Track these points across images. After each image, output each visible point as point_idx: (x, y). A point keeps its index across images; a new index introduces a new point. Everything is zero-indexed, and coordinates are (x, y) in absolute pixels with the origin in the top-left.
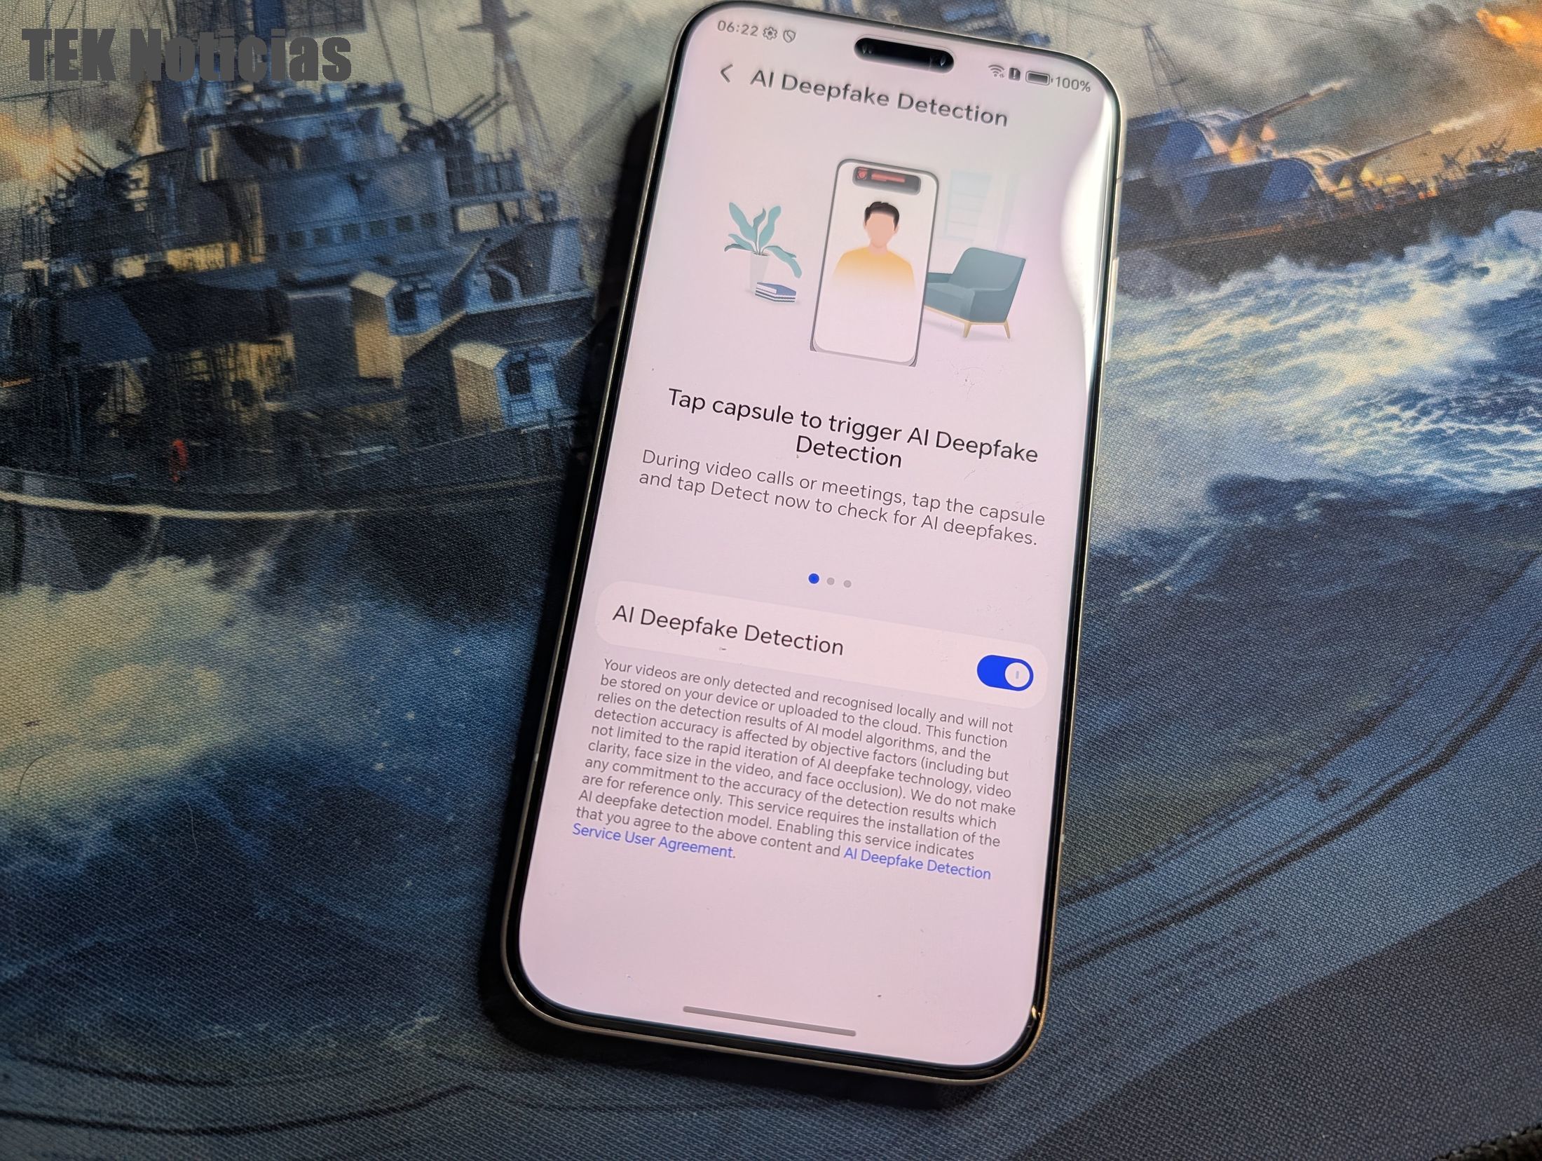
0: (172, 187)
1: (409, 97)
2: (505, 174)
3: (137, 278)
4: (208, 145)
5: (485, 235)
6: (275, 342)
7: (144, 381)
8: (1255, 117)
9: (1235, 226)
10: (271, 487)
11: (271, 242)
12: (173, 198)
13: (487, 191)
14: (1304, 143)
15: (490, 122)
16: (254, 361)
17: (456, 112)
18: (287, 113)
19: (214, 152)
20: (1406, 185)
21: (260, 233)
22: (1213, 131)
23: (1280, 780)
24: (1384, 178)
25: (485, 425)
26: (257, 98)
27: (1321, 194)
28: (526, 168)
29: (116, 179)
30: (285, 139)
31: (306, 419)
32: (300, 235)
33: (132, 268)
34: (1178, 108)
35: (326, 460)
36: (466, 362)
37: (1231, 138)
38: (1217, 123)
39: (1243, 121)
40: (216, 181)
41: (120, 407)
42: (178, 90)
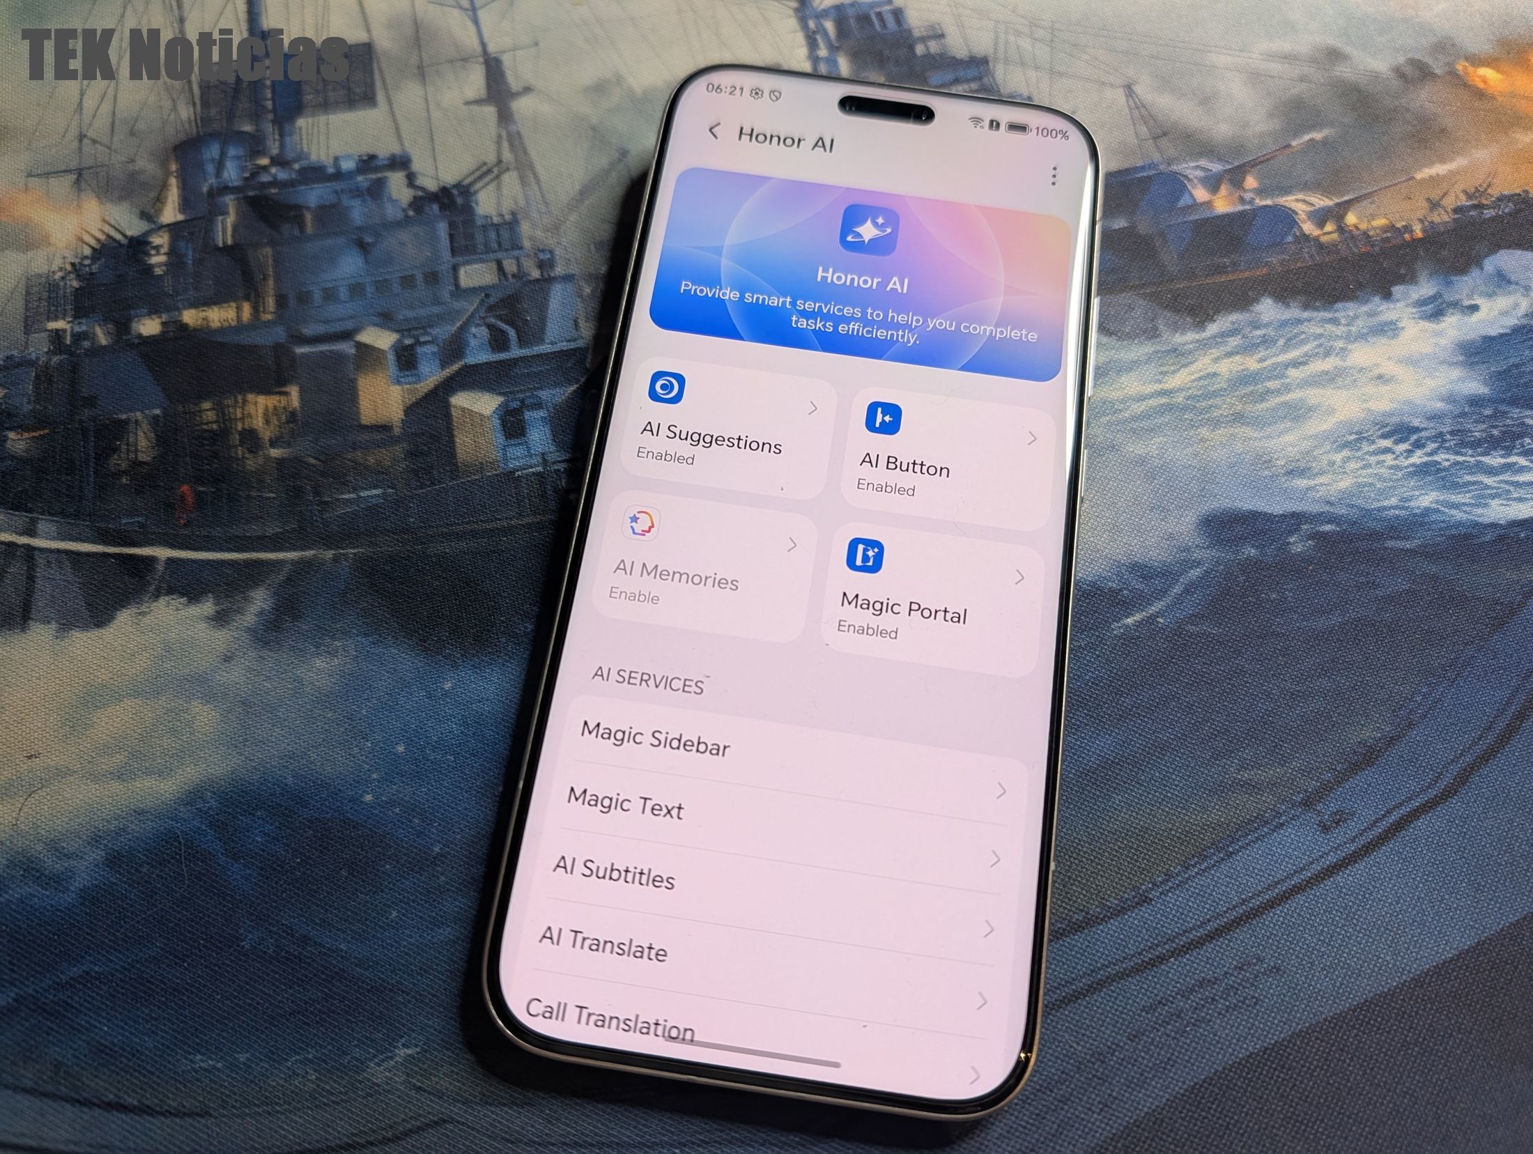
0: (190, 252)
1: (416, 166)
2: (505, 234)
3: (153, 336)
4: (225, 213)
5: (485, 291)
6: (281, 393)
7: (155, 431)
8: (1238, 166)
9: (1219, 270)
10: (272, 529)
11: (281, 301)
12: (190, 262)
13: (488, 250)
14: (1287, 191)
15: (491, 187)
16: (261, 411)
17: (459, 179)
18: (301, 183)
19: (230, 220)
20: (1391, 228)
21: (271, 292)
22: (1196, 181)
23: (1281, 811)
24: (1369, 221)
25: (482, 468)
26: (273, 170)
27: (1306, 238)
28: (525, 228)
29: (138, 246)
30: (298, 208)
31: (308, 464)
32: (309, 293)
33: (149, 327)
34: (1161, 159)
35: (326, 503)
36: (463, 409)
37: (1214, 189)
38: (1200, 173)
39: (1225, 171)
40: (231, 246)
41: (132, 456)
42: (201, 165)
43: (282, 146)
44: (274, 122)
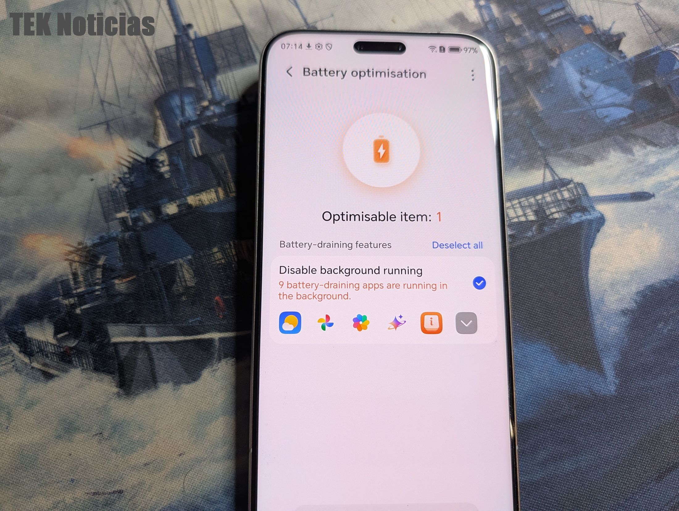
0: (181, 163)
3: (175, 214)
4: (193, 137)
7: (192, 268)
12: (182, 168)
18: (229, 114)
19: (197, 140)
21: (232, 180)
26: (212, 108)
29: (151, 162)
33: (171, 209)
34: (661, 44)
40: (202, 156)
41: (184, 284)
42: (172, 110)
43: (213, 93)
44: (204, 79)
